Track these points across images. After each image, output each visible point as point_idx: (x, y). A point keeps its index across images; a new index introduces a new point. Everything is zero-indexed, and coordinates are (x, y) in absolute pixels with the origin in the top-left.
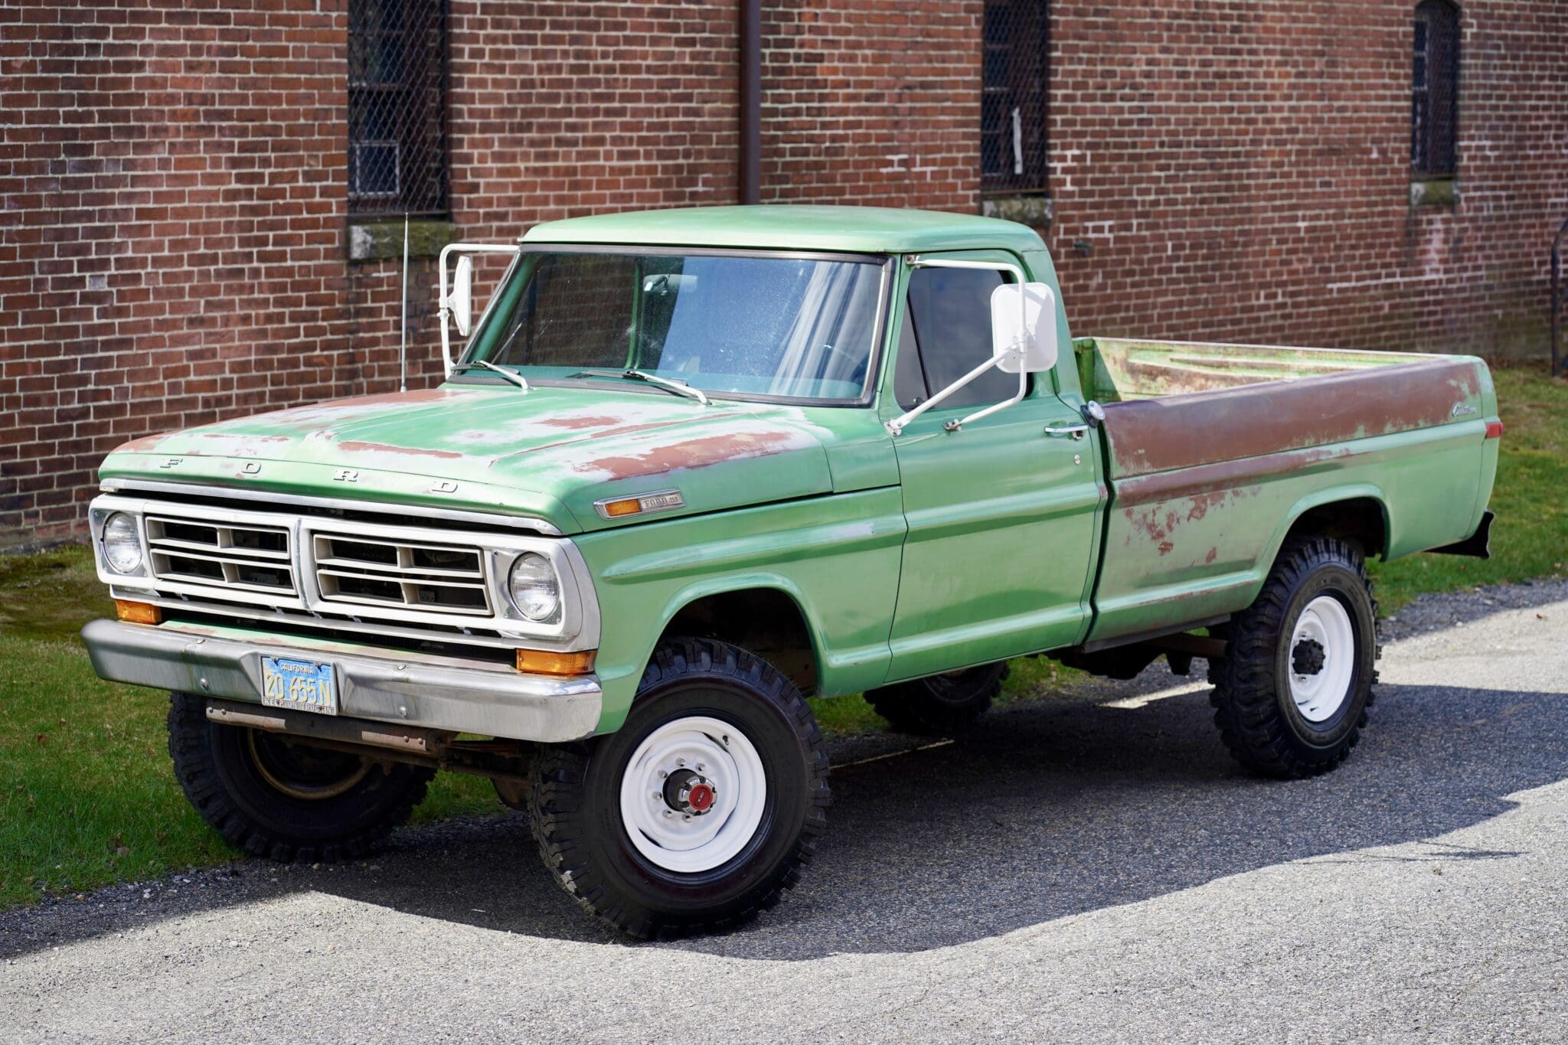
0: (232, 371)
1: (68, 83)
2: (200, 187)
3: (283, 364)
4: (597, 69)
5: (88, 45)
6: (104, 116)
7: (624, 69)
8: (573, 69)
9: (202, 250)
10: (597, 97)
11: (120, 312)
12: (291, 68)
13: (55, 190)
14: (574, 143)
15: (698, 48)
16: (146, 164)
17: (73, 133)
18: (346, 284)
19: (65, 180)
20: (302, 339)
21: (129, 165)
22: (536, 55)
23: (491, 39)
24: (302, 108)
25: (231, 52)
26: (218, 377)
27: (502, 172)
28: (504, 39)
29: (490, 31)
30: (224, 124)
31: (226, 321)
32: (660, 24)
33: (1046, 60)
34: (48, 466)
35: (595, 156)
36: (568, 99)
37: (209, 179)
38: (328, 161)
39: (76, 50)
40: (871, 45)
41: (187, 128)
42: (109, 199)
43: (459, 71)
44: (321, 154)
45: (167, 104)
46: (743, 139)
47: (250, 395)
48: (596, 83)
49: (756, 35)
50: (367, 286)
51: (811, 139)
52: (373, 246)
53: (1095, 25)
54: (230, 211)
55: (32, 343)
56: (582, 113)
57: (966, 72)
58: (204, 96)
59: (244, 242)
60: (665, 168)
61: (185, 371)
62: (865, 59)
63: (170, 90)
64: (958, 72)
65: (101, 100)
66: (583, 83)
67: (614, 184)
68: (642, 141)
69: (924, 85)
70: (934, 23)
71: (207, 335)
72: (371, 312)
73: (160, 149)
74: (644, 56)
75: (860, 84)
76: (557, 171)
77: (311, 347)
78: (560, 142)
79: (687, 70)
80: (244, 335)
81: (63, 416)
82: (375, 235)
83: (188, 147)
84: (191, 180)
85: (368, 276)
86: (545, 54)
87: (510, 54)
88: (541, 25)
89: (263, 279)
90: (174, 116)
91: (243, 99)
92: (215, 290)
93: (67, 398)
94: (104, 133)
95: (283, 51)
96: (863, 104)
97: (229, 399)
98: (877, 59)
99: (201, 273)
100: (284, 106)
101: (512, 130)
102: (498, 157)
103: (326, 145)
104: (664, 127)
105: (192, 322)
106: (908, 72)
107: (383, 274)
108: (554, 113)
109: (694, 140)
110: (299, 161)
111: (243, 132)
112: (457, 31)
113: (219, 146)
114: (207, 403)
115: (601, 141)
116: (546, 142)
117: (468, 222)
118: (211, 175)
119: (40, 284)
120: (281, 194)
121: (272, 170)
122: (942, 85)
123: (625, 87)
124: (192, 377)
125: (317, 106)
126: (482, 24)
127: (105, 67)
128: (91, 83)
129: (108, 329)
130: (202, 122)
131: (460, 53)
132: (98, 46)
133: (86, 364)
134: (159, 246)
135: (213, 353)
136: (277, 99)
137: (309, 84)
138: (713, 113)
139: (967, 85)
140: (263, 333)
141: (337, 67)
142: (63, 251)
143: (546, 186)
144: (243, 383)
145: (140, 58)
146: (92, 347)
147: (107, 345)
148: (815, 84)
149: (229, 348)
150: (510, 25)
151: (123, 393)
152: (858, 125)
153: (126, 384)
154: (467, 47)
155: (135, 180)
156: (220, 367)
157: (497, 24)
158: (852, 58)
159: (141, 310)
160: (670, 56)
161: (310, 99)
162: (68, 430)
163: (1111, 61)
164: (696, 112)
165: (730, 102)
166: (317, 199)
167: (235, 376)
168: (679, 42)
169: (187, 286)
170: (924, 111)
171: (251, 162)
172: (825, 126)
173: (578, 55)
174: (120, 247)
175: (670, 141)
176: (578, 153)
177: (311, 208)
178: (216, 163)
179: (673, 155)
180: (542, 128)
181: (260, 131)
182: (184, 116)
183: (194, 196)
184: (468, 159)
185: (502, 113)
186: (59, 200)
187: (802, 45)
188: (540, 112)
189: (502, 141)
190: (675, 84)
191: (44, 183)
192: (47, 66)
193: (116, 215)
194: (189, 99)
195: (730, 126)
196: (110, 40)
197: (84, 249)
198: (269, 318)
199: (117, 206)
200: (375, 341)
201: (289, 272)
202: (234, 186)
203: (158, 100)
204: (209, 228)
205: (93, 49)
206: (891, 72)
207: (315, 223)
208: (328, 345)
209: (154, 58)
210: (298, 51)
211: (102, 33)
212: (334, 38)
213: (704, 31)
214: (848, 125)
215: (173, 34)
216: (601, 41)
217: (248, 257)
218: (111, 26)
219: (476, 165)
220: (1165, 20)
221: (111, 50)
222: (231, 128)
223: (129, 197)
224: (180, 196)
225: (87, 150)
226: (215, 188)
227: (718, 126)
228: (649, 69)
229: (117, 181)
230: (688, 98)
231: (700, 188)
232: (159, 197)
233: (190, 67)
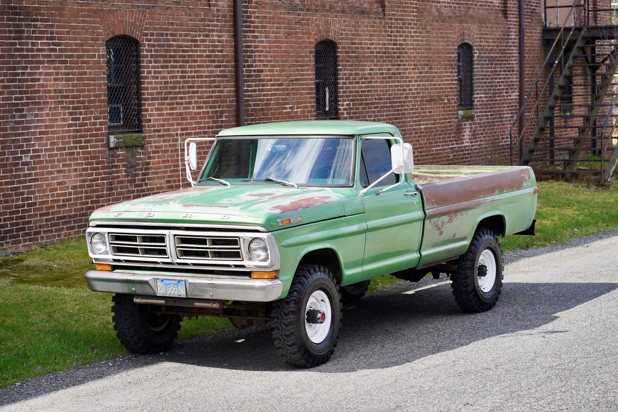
0: (72, 189)
1: (15, 87)
2: (59, 123)
3: (88, 186)
4: (189, 77)
5: (22, 73)
6: (28, 98)
7: (198, 77)
8: (181, 77)
9: (61, 146)
10: (189, 87)
11: (34, 169)
12: (88, 79)
13: (12, 125)
14: (182, 104)
15: (222, 68)
16: (42, 115)
17: (17, 105)
18: (108, 156)
19: (15, 121)
20: (94, 177)
21: (36, 115)
22: (169, 72)
23: (154, 67)
24: (92, 93)
25: (68, 74)
26: (67, 191)
27: (159, 115)
28: (158, 67)
29: (153, 64)
30: (67, 100)
31: (69, 171)
32: (209, 60)
33: (336, 70)
34: (12, 225)
35: (189, 108)
36: (180, 88)
37: (63, 120)
38: (101, 112)
39: (18, 74)
40: (279, 66)
41: (55, 102)
42: (30, 128)
43: (143, 79)
44: (99, 110)
45: (48, 93)
46: (238, 101)
47: (78, 197)
48: (188, 82)
49: (241, 63)
50: (115, 157)
51: (260, 100)
52: (117, 143)
53: (352, 57)
54: (69, 131)
55: (6, 180)
56: (184, 93)
57: (310, 75)
58: (60, 90)
59: (75, 142)
60: (212, 112)
61: (56, 189)
62: (277, 71)
63: (49, 88)
64: (308, 75)
65: (26, 92)
66: (184, 82)
67: (195, 118)
68: (205, 102)
69: (296, 80)
70: (299, 57)
71: (63, 176)
72: (117, 166)
73: (46, 109)
74: (204, 72)
75: (275, 80)
76: (177, 114)
77: (97, 180)
78: (177, 103)
79: (218, 76)
80: (76, 176)
81: (17, 206)
82: (118, 138)
83: (55, 108)
84: (56, 120)
85: (115, 153)
86: (172, 72)
87: (160, 72)
88: (170, 61)
89: (81, 156)
90: (50, 97)
91: (73, 91)
92: (65, 160)
93: (17, 200)
94: (27, 104)
95: (85, 73)
96: (277, 87)
97: (71, 199)
98: (281, 71)
99: (61, 154)
100: (86, 93)
101: (161, 100)
102: (157, 109)
103: (100, 107)
104: (211, 97)
105: (58, 172)
106: (291, 75)
107: (120, 153)
108: (175, 93)
109: (222, 102)
110: (92, 113)
111: (73, 103)
112: (142, 64)
113: (65, 108)
114: (63, 201)
115: (190, 103)
116: (173, 104)
117: (148, 133)
118: (63, 118)
119: (8, 159)
120: (86, 124)
121: (83, 116)
122: (302, 80)
123: (198, 83)
124: (59, 192)
125: (97, 93)
126: (150, 62)
127: (27, 80)
128: (22, 86)
129: (30, 175)
130: (60, 100)
131: (144, 72)
132: (25, 73)
133: (24, 188)
134: (46, 145)
135: (65, 183)
136: (84, 91)
137: (95, 85)
138: (227, 92)
139: (311, 79)
140: (81, 175)
141: (103, 79)
142: (15, 147)
143: (173, 119)
144: (75, 193)
145: (38, 77)
146: (25, 182)
147: (30, 181)
148: (261, 80)
149: (70, 181)
150: (160, 62)
151: (36, 198)
152: (275, 95)
153: (37, 194)
154: (146, 70)
155: (38, 121)
156: (68, 187)
157: (156, 62)
158: (273, 71)
159: (41, 168)
160: (213, 71)
161: (94, 90)
162: (18, 212)
163: (358, 70)
164: (222, 92)
165: (233, 87)
166: (98, 126)
167: (73, 191)
168: (216, 67)
169: (56, 158)
170: (297, 89)
171: (76, 114)
172: (264, 95)
173: (182, 72)
174: (34, 145)
175: (214, 102)
176: (183, 107)
177: (96, 130)
178: (64, 114)
179: (214, 107)
180: (171, 99)
181: (79, 102)
182: (53, 97)
183: (58, 126)
184: (147, 110)
185: (158, 93)
186: (13, 129)
187: (256, 67)
188: (170, 93)
189: (158, 104)
190: (214, 81)
191: (8, 123)
192: (9, 81)
193: (32, 134)
194: (55, 91)
195: (233, 96)
196: (29, 71)
197: (22, 146)
198: (83, 170)
199: (32, 130)
200: (118, 177)
201: (89, 153)
202: (71, 122)
203: (45, 92)
204: (63, 138)
205: (23, 74)
206: (285, 75)
207: (97, 135)
208: (103, 179)
209: (43, 77)
210: (90, 73)
211: (25, 68)
212: (102, 68)
213: (223, 62)
214: (272, 95)
215: (49, 68)
216: (190, 67)
217: (76, 148)
218: (29, 66)
219: (150, 112)
220: (375, 54)
221: (29, 74)
222: (69, 101)
223: (36, 127)
224: (53, 126)
225: (22, 110)
226: (64, 123)
227: (229, 97)
228: (206, 77)
229: (32, 122)
230: (219, 86)
231: (224, 119)
232: (46, 127)
233: (55, 80)
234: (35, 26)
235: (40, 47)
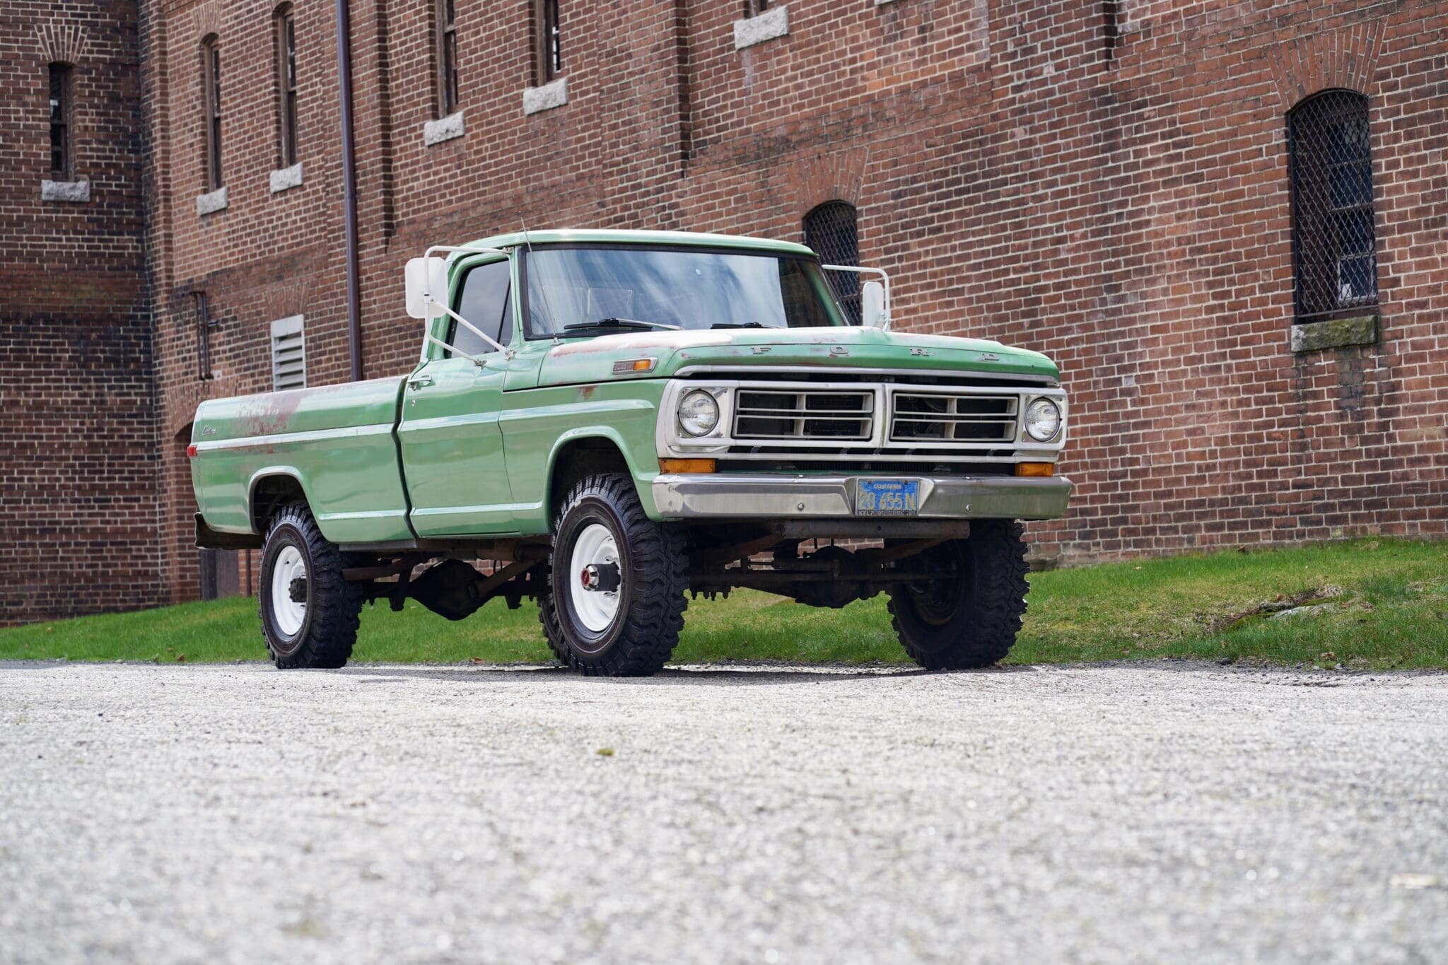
0: (1216, 444)
1: (1106, 243)
2: (1189, 306)
3: (1252, 438)
5: (1117, 214)
6: (1128, 263)
9: (1193, 353)
11: (1144, 401)
12: (1248, 205)
13: (1101, 317)
17: (1110, 277)
18: (1295, 372)
19: (1107, 310)
20: (1264, 418)
21: (1144, 295)
23: (1405, 150)
24: (1256, 235)
25: (1205, 201)
26: (1207, 449)
27: (1422, 265)
28: (1417, 147)
29: (1403, 142)
30: (1202, 256)
31: (1210, 406)
34: (1105, 511)
37: (1195, 299)
38: (1278, 274)
39: (1110, 218)
41: (1179, 263)
42: (1133, 321)
43: (1378, 183)
44: (1272, 270)
45: (1166, 247)
47: (1229, 462)
50: (1312, 374)
52: (1305, 340)
54: (1210, 322)
55: (1094, 424)
58: (1189, 237)
59: (1221, 345)
61: (1185, 444)
63: (1167, 237)
65: (1125, 251)
71: (1199, 416)
72: (1316, 395)
73: (1162, 281)
77: (1271, 425)
80: (1224, 417)
81: (1112, 475)
82: (1306, 332)
83: (1179, 277)
84: (1183, 301)
85: (1311, 365)
87: (1422, 159)
89: (1234, 373)
90: (1170, 255)
91: (1215, 235)
92: (1202, 383)
93: (1114, 463)
94: (1127, 274)
95: (1241, 193)
97: (1215, 465)
99: (1193, 370)
100: (1243, 236)
101: (1427, 227)
102: (1416, 252)
103: (1275, 262)
105: (1188, 407)
107: (1323, 363)
110: (1256, 277)
111: (1215, 260)
112: (1374, 148)
113: (1199, 274)
114: (1200, 468)
117: (1393, 312)
118: (1195, 296)
119: (1096, 383)
120: (1244, 304)
121: (1237, 287)
124: (1190, 449)
125: (1267, 232)
126: (1396, 138)
127: (1127, 227)
128: (1119, 241)
129: (1136, 414)
130: (1188, 258)
131: (1378, 166)
132: (1122, 213)
133: (1125, 439)
134: (1165, 352)
135: (1203, 430)
136: (1238, 231)
137: (1262, 216)
140: (1236, 415)
141: (1280, 199)
142: (1108, 360)
144: (1224, 453)
145: (1147, 218)
146: (1127, 427)
147: (1136, 426)
149: (1214, 426)
150: (1421, 133)
151: (1147, 460)
153: (1148, 453)
154: (1384, 161)
155: (1148, 306)
156: (1208, 441)
157: (1409, 136)
159: (1156, 400)
161: (1261, 227)
162: (1115, 486)
166: (1271, 306)
167: (1218, 448)
169: (1184, 380)
171: (1221, 283)
174: (1142, 355)
177: (1267, 314)
178: (1198, 287)
181: (1227, 258)
182: (1176, 255)
183: (1186, 313)
184: (1389, 257)
185: (1418, 212)
186: (1104, 325)
189: (1418, 238)
191: (1095, 314)
192: (1095, 233)
193: (1138, 332)
194: (1179, 241)
196: (1130, 208)
197: (1120, 359)
198: (1240, 403)
199: (1139, 326)
200: (1320, 419)
201: (1253, 366)
202: (1212, 302)
203: (1160, 245)
204: (1197, 336)
205: (1120, 216)
207: (1269, 326)
208: (1283, 423)
209: (1156, 216)
210: (1252, 191)
211: (1123, 204)
212: (1277, 175)
215: (1167, 196)
217: (1223, 356)
218: (1130, 198)
219: (1397, 261)
221: (1131, 215)
222: (1207, 259)
223: (1145, 318)
224: (1177, 314)
225: (1118, 288)
226: (1199, 305)
229: (1136, 308)
232: (1163, 316)
233: (1179, 218)
234: (1141, 117)
235: (1150, 157)
